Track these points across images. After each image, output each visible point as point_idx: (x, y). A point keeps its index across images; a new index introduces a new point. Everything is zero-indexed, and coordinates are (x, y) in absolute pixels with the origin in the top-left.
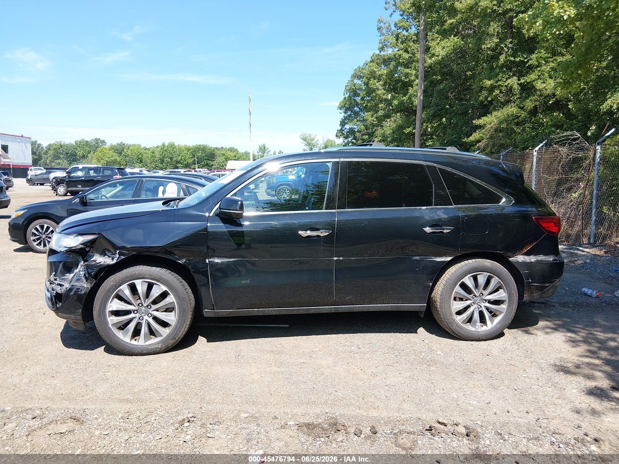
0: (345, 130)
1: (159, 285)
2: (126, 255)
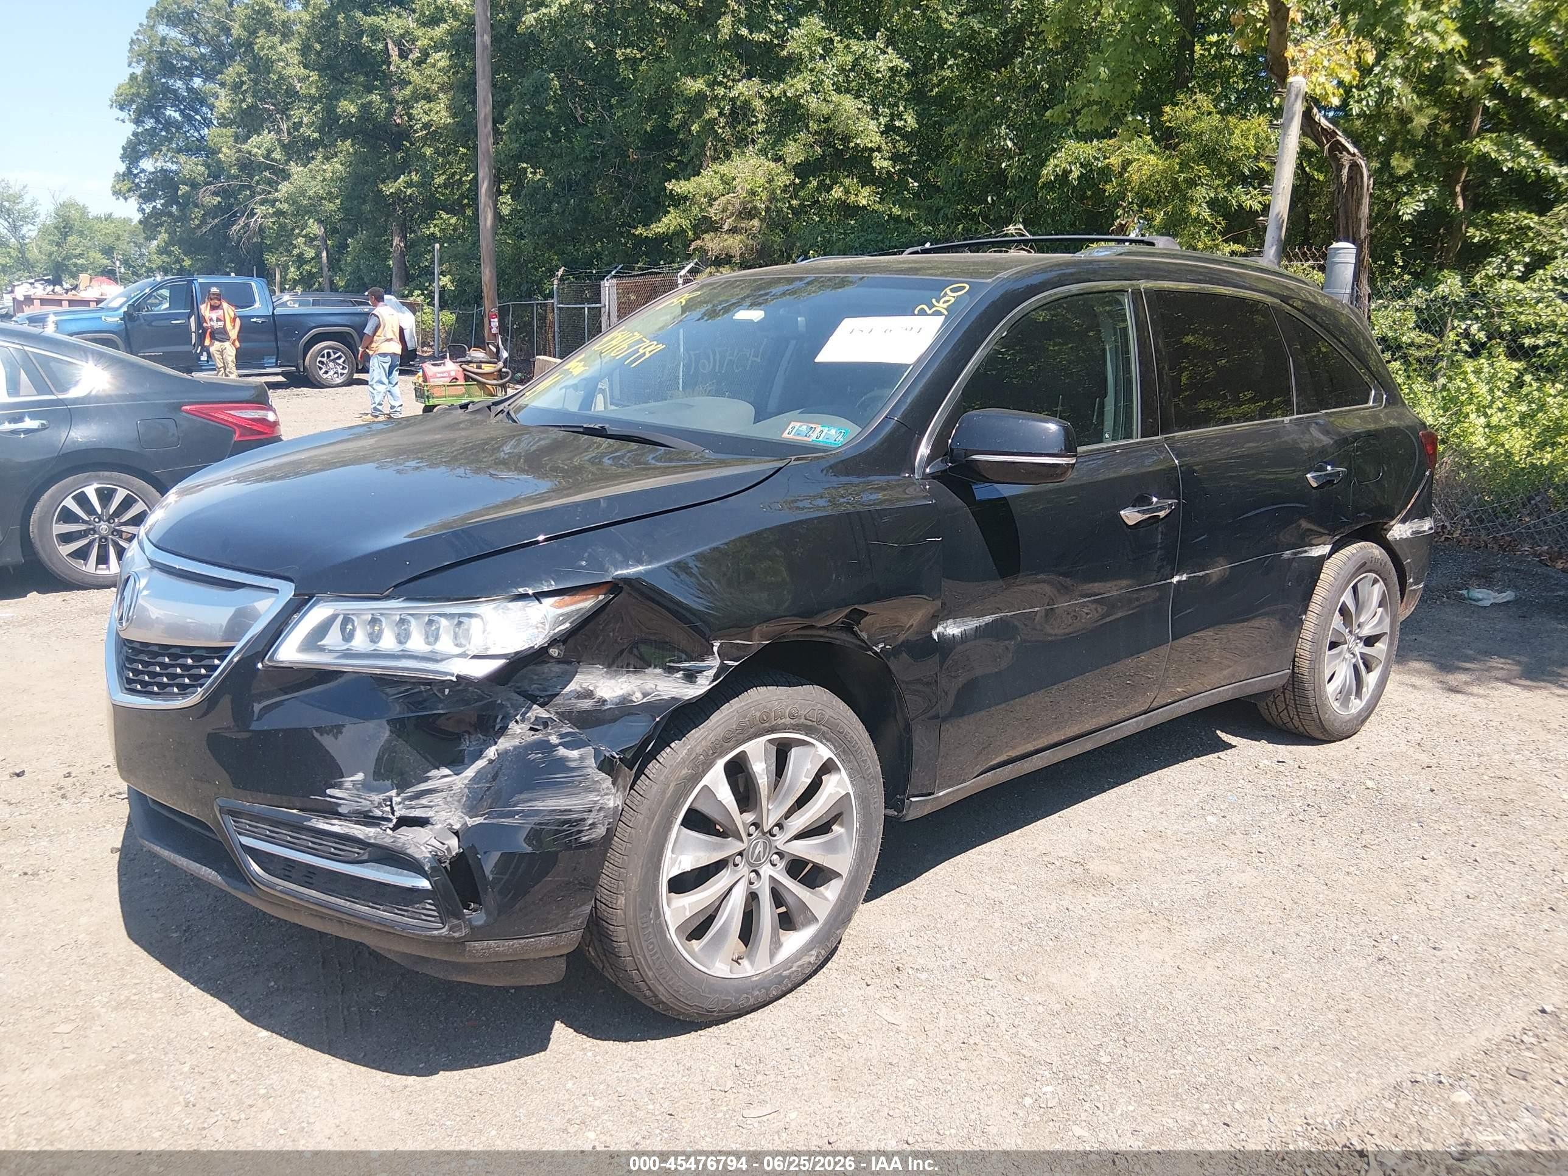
0: (142, 175)
1: (813, 745)
2: (742, 654)
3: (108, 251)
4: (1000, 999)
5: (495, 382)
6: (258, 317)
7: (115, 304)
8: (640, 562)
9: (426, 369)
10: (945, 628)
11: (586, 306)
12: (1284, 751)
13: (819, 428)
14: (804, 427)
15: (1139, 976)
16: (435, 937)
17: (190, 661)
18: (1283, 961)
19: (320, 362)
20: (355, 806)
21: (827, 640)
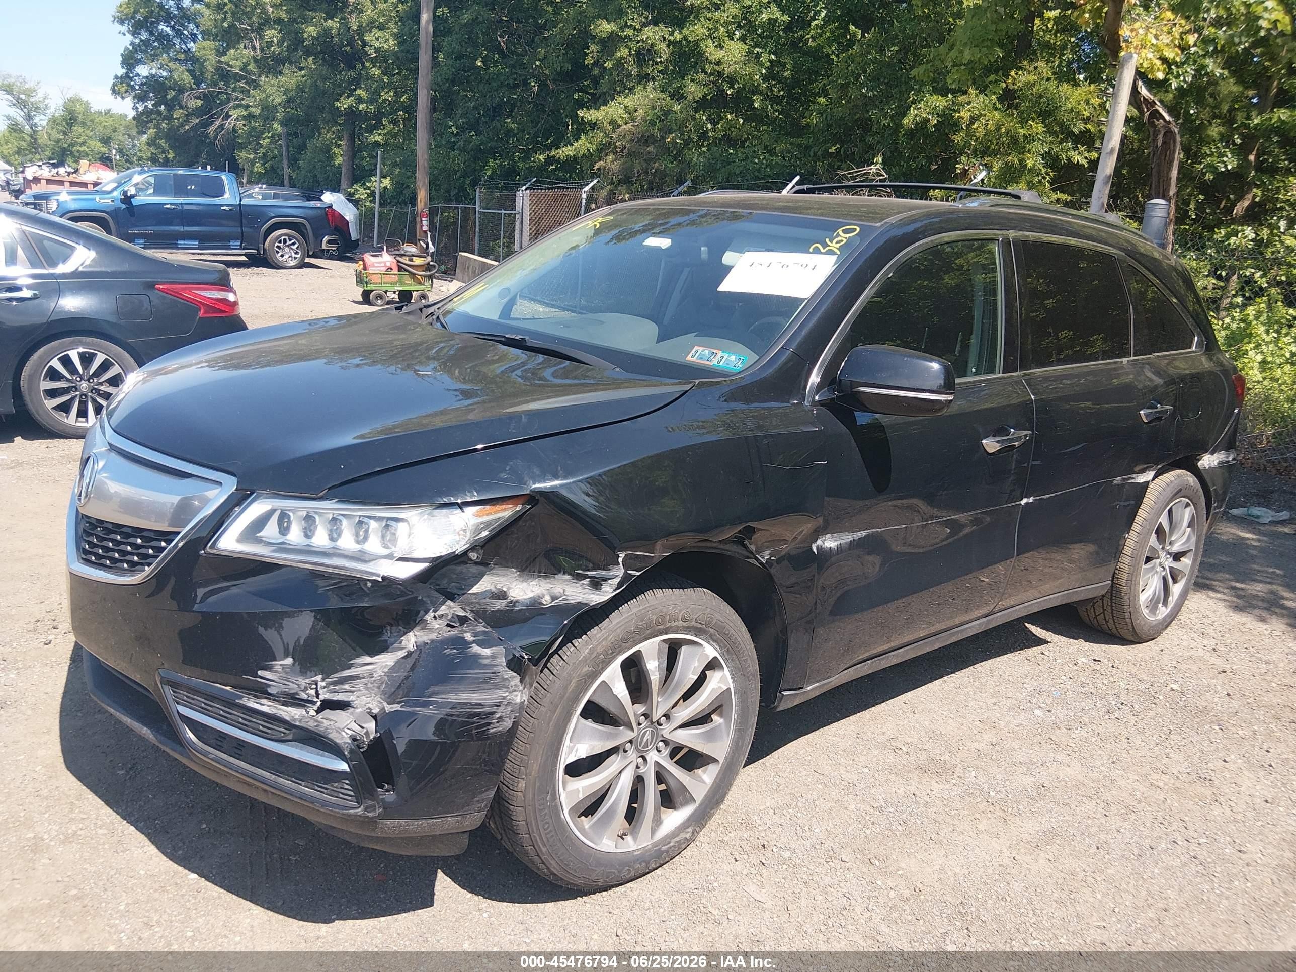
0: (137, 79)
1: (701, 645)
2: (644, 565)
3: (106, 141)
4: (855, 881)
5: (424, 273)
6: (227, 206)
7: (108, 188)
8: (556, 477)
9: (366, 259)
10: (823, 542)
11: (503, 211)
12: (1099, 650)
13: (720, 354)
14: (707, 352)
15: (979, 865)
16: (350, 815)
17: (139, 541)
18: (1107, 856)
19: (278, 247)
20: (283, 688)
21: (719, 551)
